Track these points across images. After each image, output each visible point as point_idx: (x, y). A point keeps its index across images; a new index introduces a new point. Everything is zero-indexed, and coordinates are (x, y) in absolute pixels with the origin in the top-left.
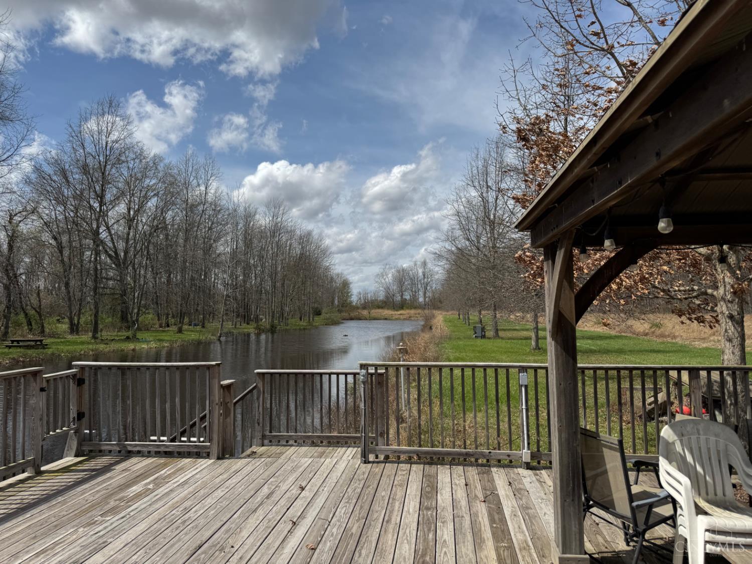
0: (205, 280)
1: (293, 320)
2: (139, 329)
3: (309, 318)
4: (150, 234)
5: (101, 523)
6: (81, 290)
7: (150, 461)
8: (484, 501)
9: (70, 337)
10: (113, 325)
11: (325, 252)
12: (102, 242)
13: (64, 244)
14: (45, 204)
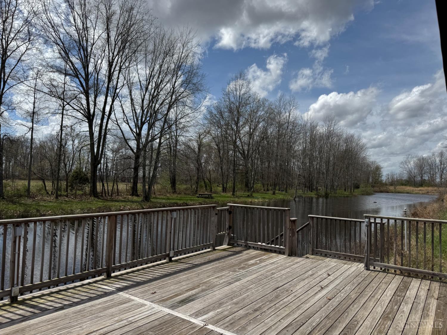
0: (287, 165)
1: (340, 191)
2: (254, 191)
3: (351, 190)
4: (260, 142)
5: (238, 272)
6: (228, 171)
7: (258, 252)
8: (437, 299)
9: (222, 194)
10: (242, 189)
11: (363, 148)
12: (238, 146)
13: (221, 148)
14: (213, 129)
